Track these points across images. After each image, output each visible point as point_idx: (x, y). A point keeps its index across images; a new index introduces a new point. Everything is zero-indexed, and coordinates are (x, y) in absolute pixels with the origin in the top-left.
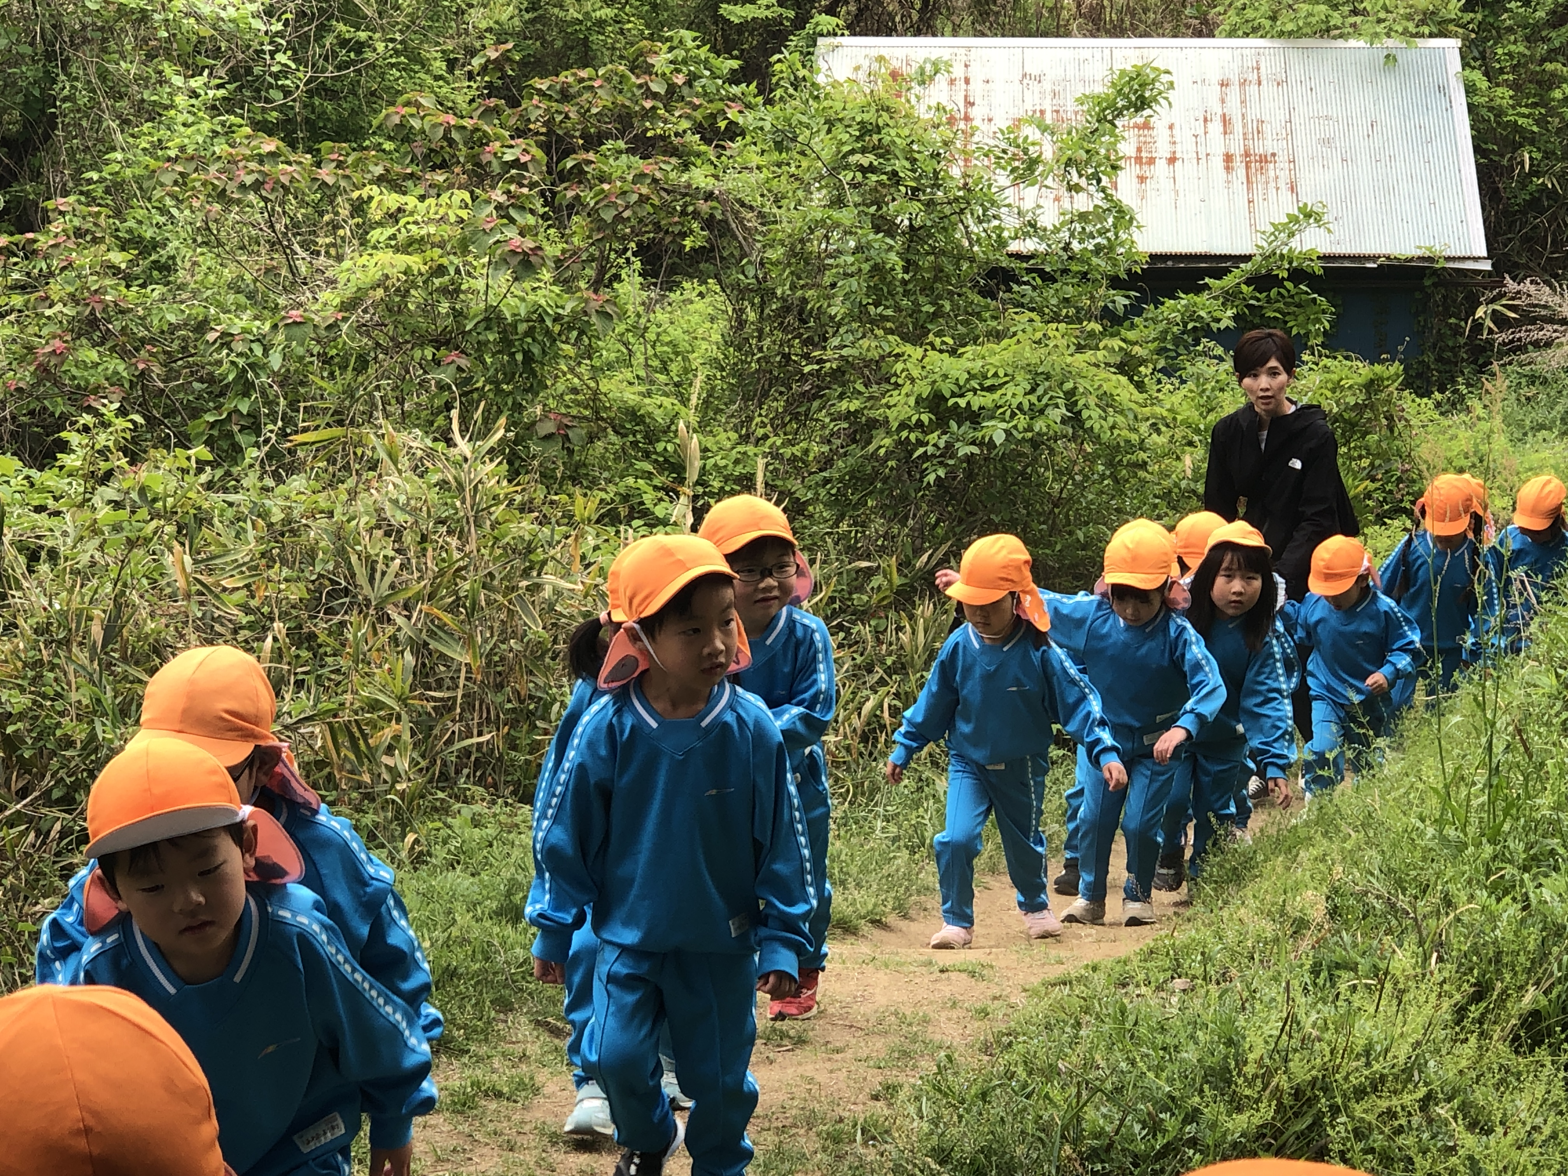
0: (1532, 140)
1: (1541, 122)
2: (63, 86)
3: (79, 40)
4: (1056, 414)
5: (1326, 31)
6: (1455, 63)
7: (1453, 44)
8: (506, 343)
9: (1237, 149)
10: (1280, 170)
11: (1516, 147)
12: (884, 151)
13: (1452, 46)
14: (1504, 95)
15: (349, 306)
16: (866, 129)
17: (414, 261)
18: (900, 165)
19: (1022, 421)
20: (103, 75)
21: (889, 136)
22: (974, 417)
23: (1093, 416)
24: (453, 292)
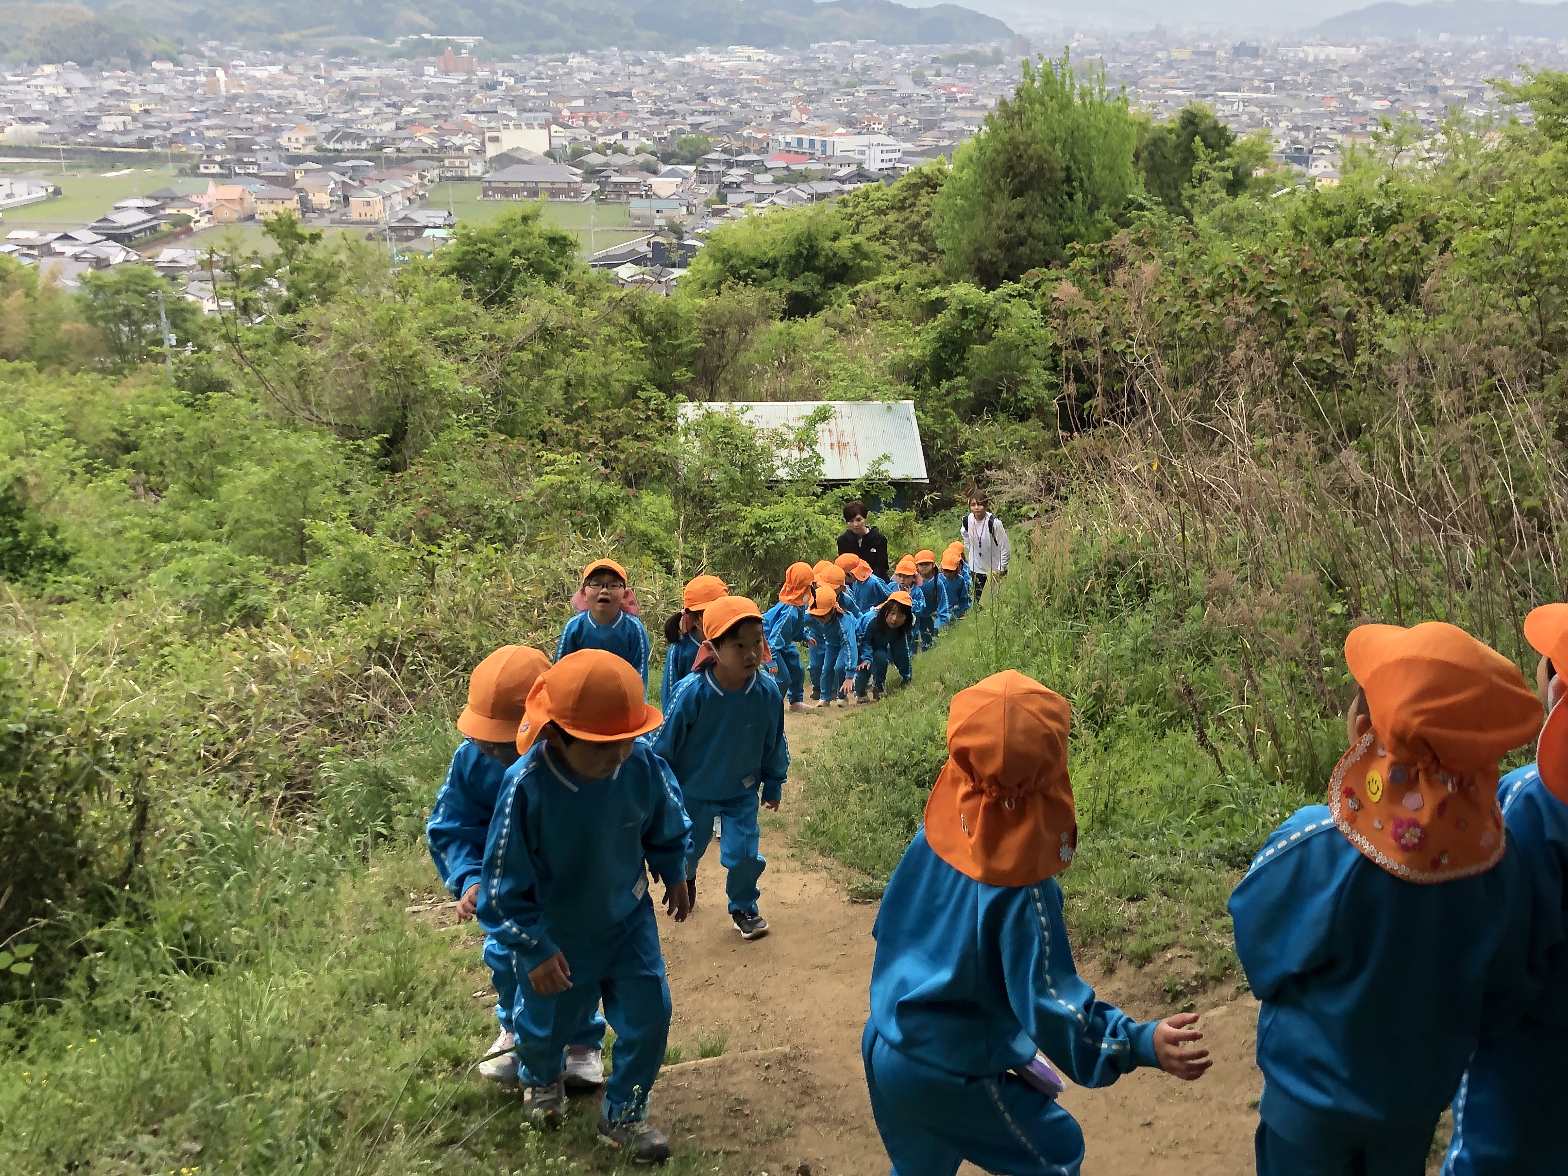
0: (940, 436)
1: (944, 430)
2: (410, 418)
3: (415, 401)
4: (803, 529)
5: (867, 398)
6: (912, 409)
7: (911, 402)
8: (598, 507)
9: (835, 442)
10: (851, 448)
11: (934, 439)
12: (732, 437)
13: (911, 403)
14: (930, 420)
15: (538, 495)
16: (725, 429)
17: (563, 478)
18: (739, 442)
19: (791, 531)
20: (425, 415)
21: (734, 431)
22: (770, 530)
23: (815, 530)
24: (577, 490)
